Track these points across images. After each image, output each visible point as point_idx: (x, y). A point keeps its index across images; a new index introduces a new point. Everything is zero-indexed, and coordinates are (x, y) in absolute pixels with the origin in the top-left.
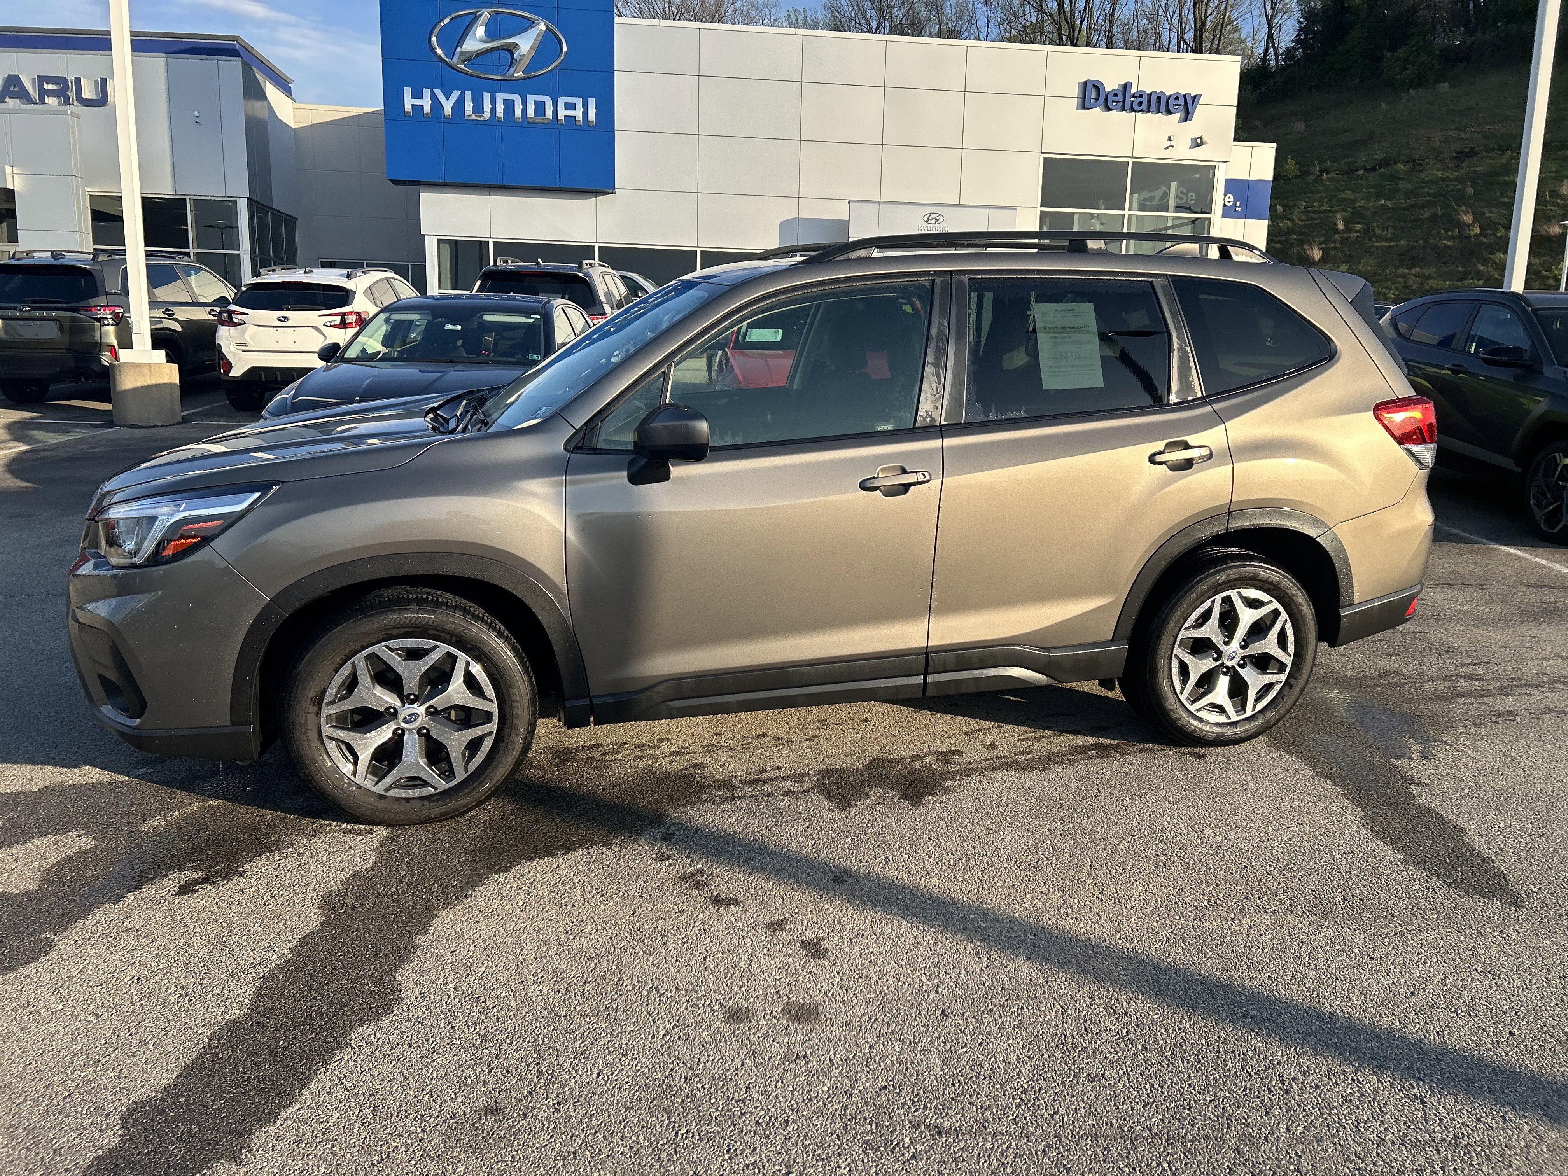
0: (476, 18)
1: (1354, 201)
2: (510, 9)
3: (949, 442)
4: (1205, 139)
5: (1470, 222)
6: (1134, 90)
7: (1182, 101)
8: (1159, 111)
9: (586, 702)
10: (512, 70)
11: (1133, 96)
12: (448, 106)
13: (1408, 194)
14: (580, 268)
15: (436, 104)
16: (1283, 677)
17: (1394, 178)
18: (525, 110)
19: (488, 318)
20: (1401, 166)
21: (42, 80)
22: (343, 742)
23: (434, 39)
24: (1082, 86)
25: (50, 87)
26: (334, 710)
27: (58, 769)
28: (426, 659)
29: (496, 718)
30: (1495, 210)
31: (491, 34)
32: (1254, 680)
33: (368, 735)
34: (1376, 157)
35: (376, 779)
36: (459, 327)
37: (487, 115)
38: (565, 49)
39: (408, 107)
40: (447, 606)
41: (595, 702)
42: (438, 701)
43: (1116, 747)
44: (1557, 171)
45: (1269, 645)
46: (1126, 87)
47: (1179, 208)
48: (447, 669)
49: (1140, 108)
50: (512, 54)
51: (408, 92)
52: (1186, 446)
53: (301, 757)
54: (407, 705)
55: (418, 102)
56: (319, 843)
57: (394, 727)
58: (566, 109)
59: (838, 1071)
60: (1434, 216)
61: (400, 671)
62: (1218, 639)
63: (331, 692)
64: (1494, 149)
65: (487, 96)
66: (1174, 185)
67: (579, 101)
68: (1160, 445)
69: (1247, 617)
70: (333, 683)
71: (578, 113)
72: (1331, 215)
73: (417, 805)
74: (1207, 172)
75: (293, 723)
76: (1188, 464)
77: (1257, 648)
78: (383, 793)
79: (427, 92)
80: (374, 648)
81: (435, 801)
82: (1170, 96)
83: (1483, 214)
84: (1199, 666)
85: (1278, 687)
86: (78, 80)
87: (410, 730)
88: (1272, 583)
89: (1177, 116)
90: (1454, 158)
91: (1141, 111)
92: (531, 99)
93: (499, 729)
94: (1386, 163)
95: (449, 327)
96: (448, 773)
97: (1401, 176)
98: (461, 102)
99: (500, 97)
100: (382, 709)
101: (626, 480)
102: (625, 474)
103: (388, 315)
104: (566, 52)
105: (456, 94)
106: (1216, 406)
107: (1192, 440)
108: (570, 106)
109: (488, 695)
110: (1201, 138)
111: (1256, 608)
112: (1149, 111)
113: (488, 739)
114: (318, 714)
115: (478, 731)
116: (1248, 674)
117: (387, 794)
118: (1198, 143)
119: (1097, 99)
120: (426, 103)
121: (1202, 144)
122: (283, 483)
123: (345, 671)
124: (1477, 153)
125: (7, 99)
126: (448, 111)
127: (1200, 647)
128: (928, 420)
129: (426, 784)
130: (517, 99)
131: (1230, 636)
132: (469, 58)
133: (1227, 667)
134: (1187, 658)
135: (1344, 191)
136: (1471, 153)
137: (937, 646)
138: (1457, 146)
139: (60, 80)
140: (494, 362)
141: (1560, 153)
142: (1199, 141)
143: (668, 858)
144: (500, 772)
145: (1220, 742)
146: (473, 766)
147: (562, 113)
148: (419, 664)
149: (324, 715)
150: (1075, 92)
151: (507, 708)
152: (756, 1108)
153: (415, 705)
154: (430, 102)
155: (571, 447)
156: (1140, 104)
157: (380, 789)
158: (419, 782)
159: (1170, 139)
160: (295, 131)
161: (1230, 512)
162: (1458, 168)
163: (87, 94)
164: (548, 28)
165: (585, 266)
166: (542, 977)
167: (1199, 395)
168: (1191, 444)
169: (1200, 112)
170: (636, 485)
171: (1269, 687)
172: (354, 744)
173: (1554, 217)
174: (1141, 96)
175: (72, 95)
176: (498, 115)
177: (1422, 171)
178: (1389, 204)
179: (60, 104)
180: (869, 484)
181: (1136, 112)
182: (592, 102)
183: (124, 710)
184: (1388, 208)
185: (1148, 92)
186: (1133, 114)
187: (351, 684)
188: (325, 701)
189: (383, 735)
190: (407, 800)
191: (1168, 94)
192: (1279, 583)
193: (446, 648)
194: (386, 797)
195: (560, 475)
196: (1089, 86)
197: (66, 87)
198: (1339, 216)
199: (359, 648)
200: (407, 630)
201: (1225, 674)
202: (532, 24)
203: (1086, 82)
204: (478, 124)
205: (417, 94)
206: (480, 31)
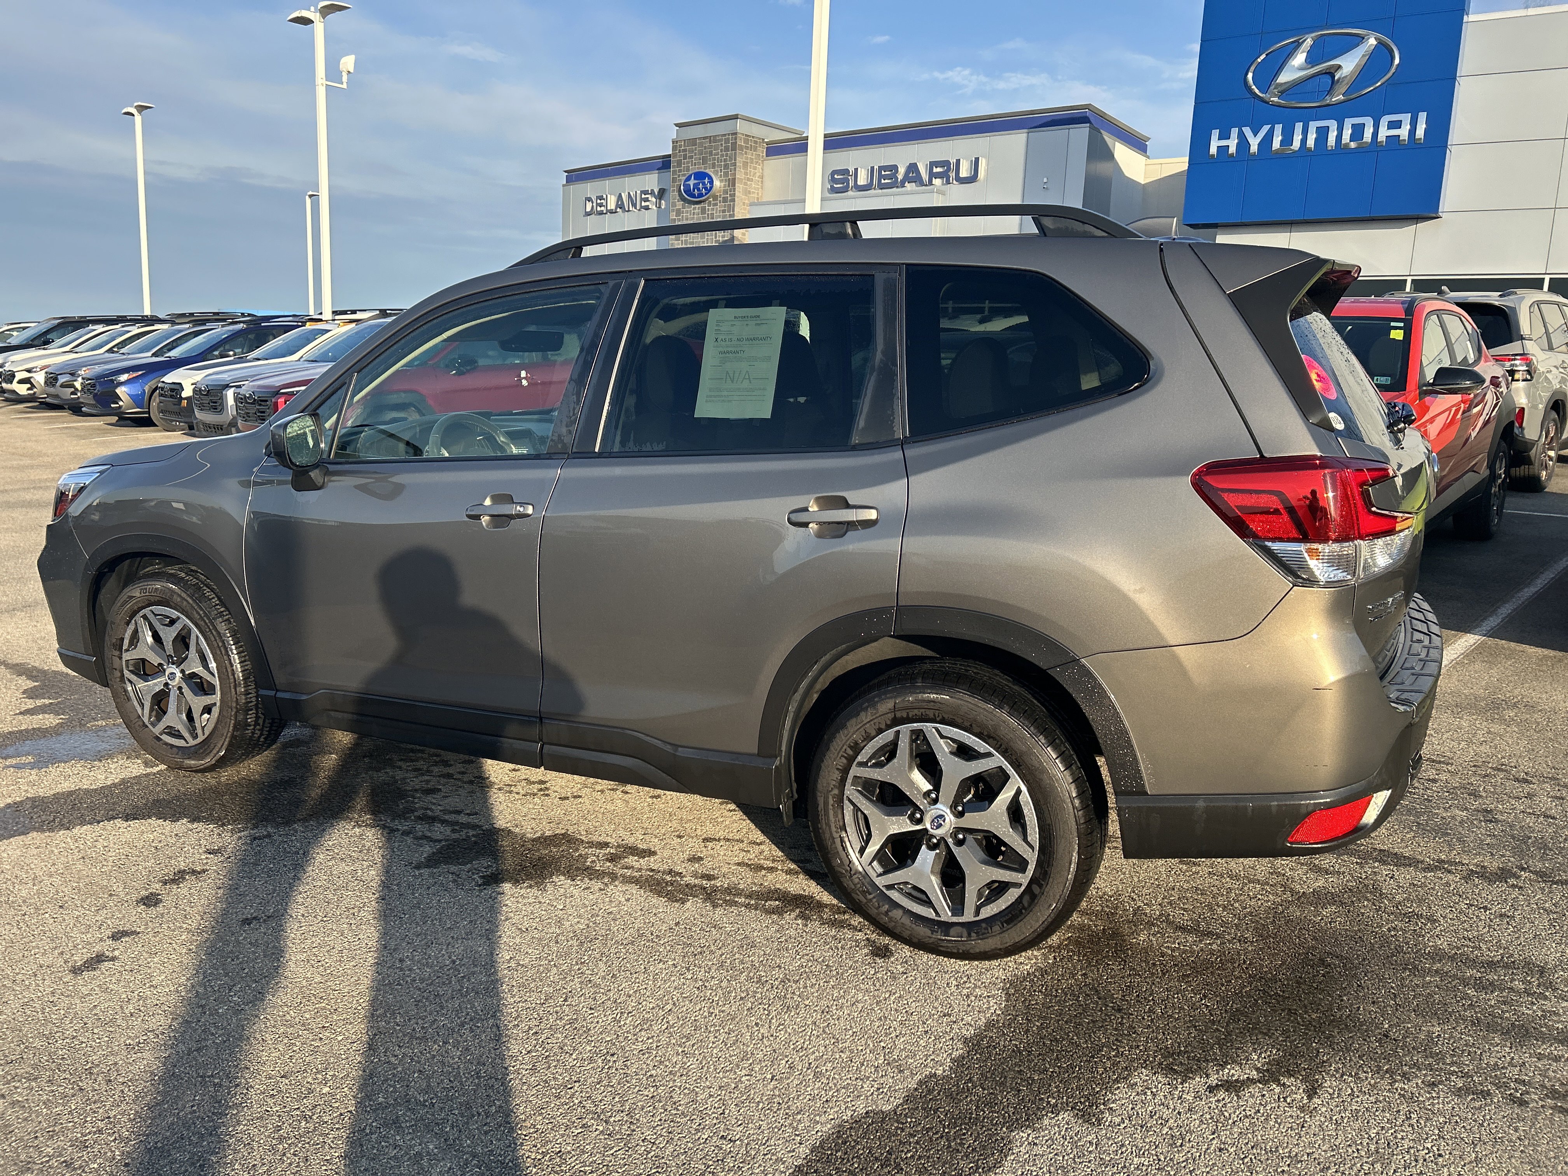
0: (1298, 45)
2: (1336, 29)
10: (1330, 95)
12: (1254, 143)
15: (1243, 142)
16: (1022, 878)
21: (933, 164)
23: (1250, 76)
25: (939, 170)
26: (128, 657)
28: (174, 626)
29: (219, 691)
31: (1311, 60)
32: (977, 869)
33: (147, 683)
37: (1296, 144)
38: (1397, 61)
39: (1213, 150)
41: (280, 695)
42: (185, 667)
45: (996, 819)
48: (187, 637)
50: (1333, 78)
51: (1215, 134)
52: (847, 504)
54: (169, 665)
55: (1224, 143)
57: (163, 681)
58: (1389, 129)
61: (161, 634)
63: (126, 642)
65: (1299, 126)
67: (1406, 118)
69: (955, 767)
70: (126, 635)
71: (1403, 132)
73: (178, 752)
76: (844, 528)
77: (977, 820)
78: (159, 735)
79: (1235, 132)
80: (145, 611)
81: (186, 753)
84: (886, 823)
85: (1015, 892)
86: (958, 161)
87: (172, 687)
88: (986, 724)
92: (1348, 123)
93: (222, 702)
96: (193, 731)
98: (1269, 136)
99: (1313, 126)
100: (156, 664)
104: (1398, 65)
105: (1266, 129)
106: (911, 452)
107: (856, 496)
108: (1397, 125)
109: (212, 669)
111: (967, 757)
113: (215, 708)
114: (121, 658)
115: (209, 699)
116: (968, 857)
120: (1232, 144)
123: (132, 626)
125: (906, 184)
126: (1254, 148)
129: (182, 736)
130: (1333, 125)
132: (1287, 90)
133: (933, 838)
134: (868, 807)
139: (945, 164)
146: (207, 730)
147: (1384, 133)
148: (171, 631)
149: (123, 660)
151: (225, 684)
153: (173, 666)
154: (1237, 141)
157: (156, 731)
158: (178, 734)
163: (964, 173)
164: (1380, 43)
168: (854, 502)
170: (296, 491)
171: (1001, 887)
172: (140, 688)
175: (952, 175)
176: (1308, 145)
179: (943, 184)
182: (1423, 117)
187: (136, 638)
188: (124, 647)
189: (156, 685)
190: (172, 746)
193: (184, 619)
194: (161, 738)
197: (949, 169)
200: (162, 599)
201: (932, 847)
202: (1362, 39)
204: (1284, 157)
205: (1225, 136)
206: (1300, 59)
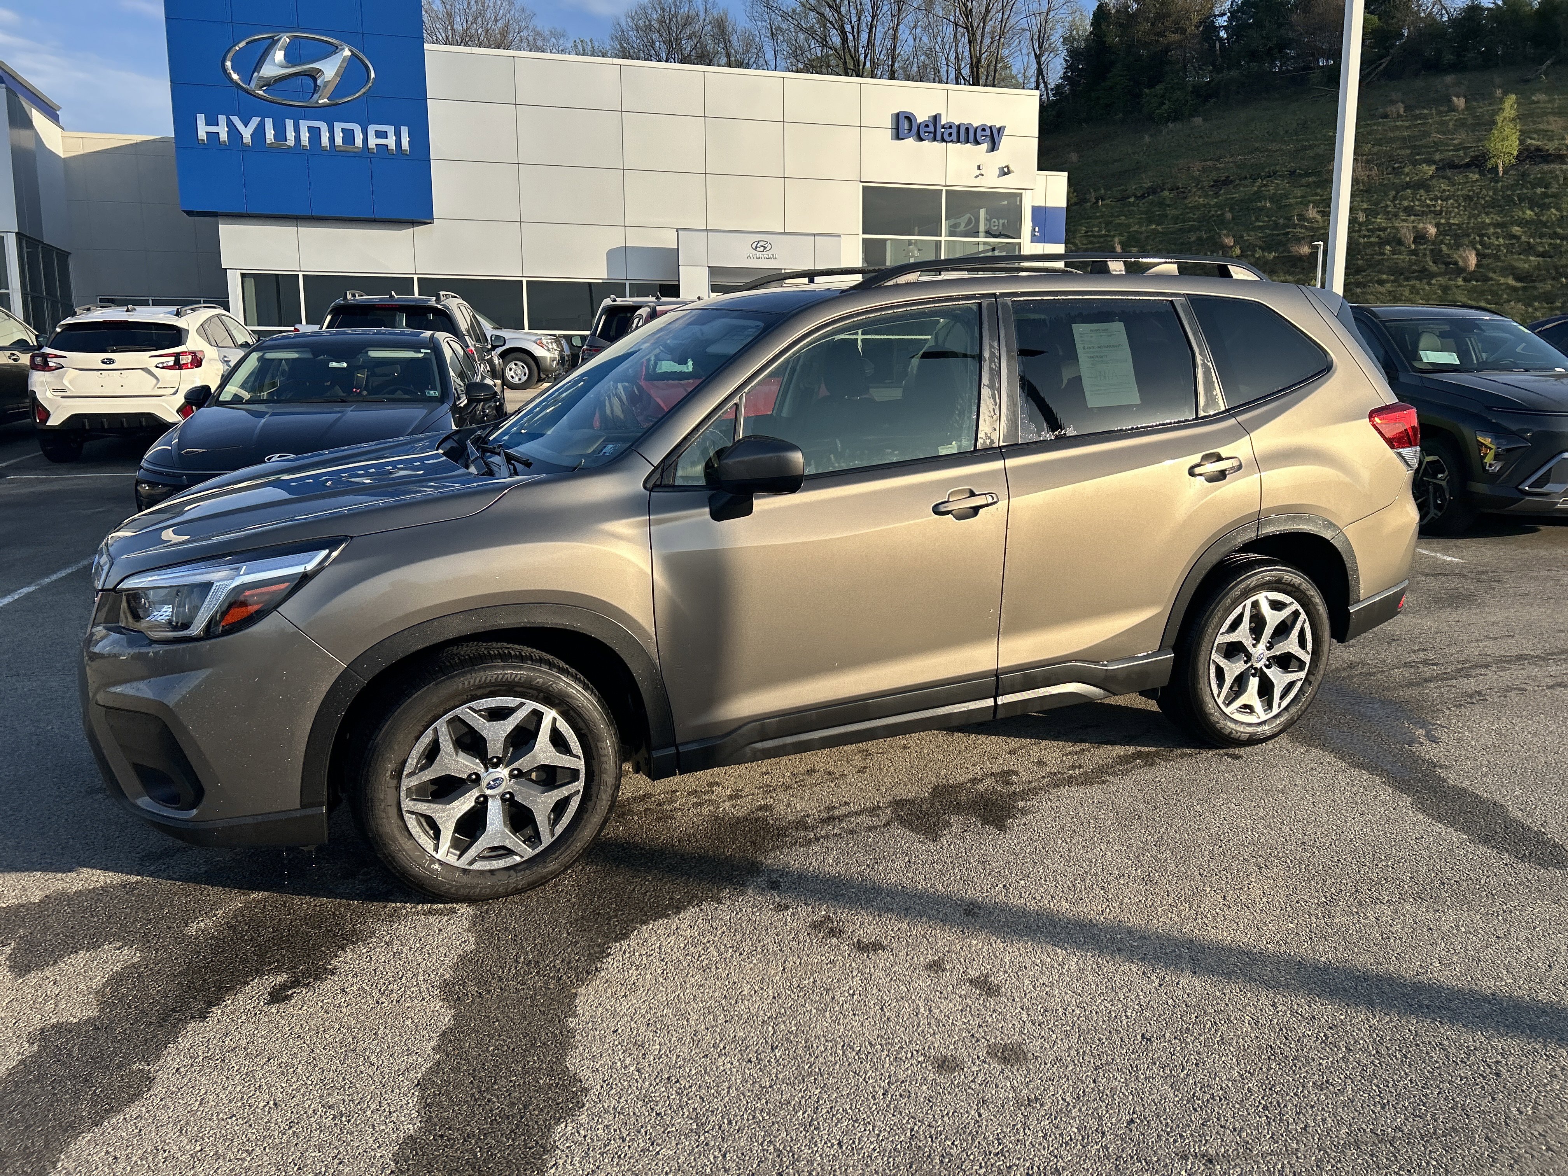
0: (274, 42)
1: (1129, 226)
2: (311, 33)
3: (1011, 462)
4: (1011, 168)
5: (1232, 244)
6: (943, 122)
7: (988, 132)
8: (967, 142)
9: (672, 751)
10: (316, 96)
11: (943, 127)
12: (247, 133)
13: (1176, 220)
14: (438, 300)
15: (233, 131)
16: (1302, 675)
17: (1162, 204)
18: (332, 138)
19: (374, 354)
20: (1166, 193)
22: (422, 815)
23: (228, 64)
24: (894, 117)
26: (414, 782)
27: (50, 875)
28: (511, 718)
29: (582, 776)
30: (1252, 233)
31: (291, 58)
32: (1279, 678)
33: (451, 806)
34: (1145, 185)
35: (458, 853)
36: (345, 365)
37: (290, 140)
38: (373, 75)
39: (202, 134)
40: (532, 660)
41: (682, 749)
42: (524, 763)
43: (1156, 754)
44: (1302, 197)
45: (1291, 645)
46: (936, 118)
47: (988, 234)
48: (532, 728)
49: (950, 139)
50: (315, 80)
51: (201, 119)
52: (1219, 458)
53: (380, 836)
54: (491, 770)
55: (212, 129)
56: (402, 928)
57: (477, 795)
58: (377, 137)
59: (1077, 1110)
60: (1200, 239)
61: (484, 734)
62: (1248, 642)
63: (412, 762)
64: (1246, 178)
65: (290, 124)
66: (982, 212)
68: (1196, 458)
69: (1273, 619)
70: (413, 753)
71: (391, 142)
72: (1109, 239)
73: (504, 876)
74: (1014, 200)
75: (372, 800)
76: (1222, 475)
77: (1281, 648)
78: (467, 867)
79: (222, 119)
80: (458, 711)
81: (521, 870)
82: (977, 128)
83: (1242, 237)
84: (1233, 669)
85: (1299, 684)
87: (493, 796)
88: (1293, 586)
89: (985, 146)
90: (1212, 186)
91: (952, 141)
92: (338, 127)
93: (587, 787)
94: (1153, 191)
95: (334, 364)
96: (534, 839)
97: (1168, 202)
98: (260, 129)
99: (304, 125)
100: (465, 777)
101: (709, 517)
102: (707, 510)
103: (260, 354)
104: (374, 79)
105: (255, 121)
106: (1240, 418)
107: (1224, 451)
108: (383, 135)
109: (574, 752)
110: (1007, 167)
111: (1279, 610)
112: (958, 141)
113: (575, 798)
114: (398, 788)
115: (564, 791)
116: (1275, 674)
117: (471, 868)
118: (1005, 172)
119: (910, 130)
120: (222, 130)
121: (1009, 172)
122: (352, 538)
123: (426, 739)
124: (1232, 182)
126: (247, 138)
127: (1233, 650)
128: (988, 442)
129: (510, 852)
130: (323, 126)
131: (1257, 639)
132: (269, 84)
133: (1256, 669)
134: (1223, 662)
135: (1118, 216)
136: (1227, 182)
137: (1005, 668)
138: (1214, 175)
140: (389, 400)
141: (1304, 181)
142: (1006, 170)
143: (787, 908)
144: (587, 833)
145: (1253, 741)
146: (559, 829)
147: (373, 142)
148: (504, 725)
149: (403, 788)
150: (889, 123)
151: (595, 763)
152: (1019, 1159)
153: (498, 769)
154: (226, 129)
155: (649, 485)
156: (950, 134)
157: (462, 863)
158: (502, 852)
159: (979, 168)
160: (65, 160)
161: (1259, 519)
162: (1216, 196)
164: (353, 54)
165: (442, 298)
166: (724, 1048)
167: (1223, 409)
168: (1223, 456)
169: (1005, 142)
170: (719, 521)
171: (1291, 685)
172: (435, 816)
173: (1303, 238)
174: (951, 127)
176: (303, 143)
177: (1185, 198)
178: (1159, 228)
180: (942, 509)
181: (946, 142)
182: (404, 130)
183: (172, 800)
184: (1159, 232)
185: (957, 123)
186: (944, 144)
187: (432, 753)
188: (405, 773)
189: (465, 804)
190: (492, 872)
191: (975, 125)
192: (1300, 584)
193: (531, 705)
194: (470, 871)
195: (643, 515)
196: (901, 118)
198: (1116, 239)
199: (441, 713)
200: (492, 689)
201: (1254, 675)
202: (335, 50)
203: (898, 115)
204: (279, 151)
205: (212, 121)
206: (279, 56)
